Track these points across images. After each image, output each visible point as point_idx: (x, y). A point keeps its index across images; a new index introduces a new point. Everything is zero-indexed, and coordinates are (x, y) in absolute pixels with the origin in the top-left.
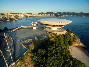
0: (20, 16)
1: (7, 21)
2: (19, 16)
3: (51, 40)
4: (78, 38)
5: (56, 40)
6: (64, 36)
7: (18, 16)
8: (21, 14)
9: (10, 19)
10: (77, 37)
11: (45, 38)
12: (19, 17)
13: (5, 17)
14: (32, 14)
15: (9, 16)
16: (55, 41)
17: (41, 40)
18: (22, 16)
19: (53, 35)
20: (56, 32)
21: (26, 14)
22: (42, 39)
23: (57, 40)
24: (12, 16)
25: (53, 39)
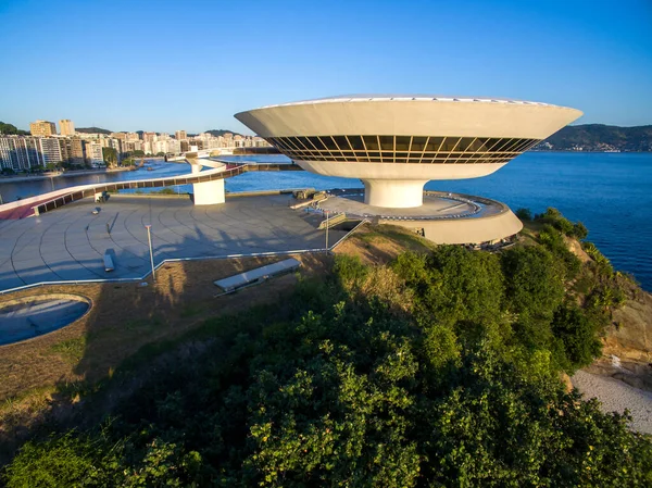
0: (147, 145)
1: (42, 180)
2: (138, 148)
3: (356, 288)
4: (634, 286)
5: (421, 289)
6: (508, 259)
7: (132, 146)
8: (158, 134)
9: (68, 164)
10: (626, 282)
11: (282, 265)
12: (141, 153)
13: (32, 152)
14: (234, 134)
15: (63, 143)
16: (406, 301)
17: (227, 283)
18: (162, 146)
19: (387, 246)
20: (416, 219)
21: (193, 136)
22: (245, 277)
23: (438, 290)
24: (84, 143)
25: (383, 283)
